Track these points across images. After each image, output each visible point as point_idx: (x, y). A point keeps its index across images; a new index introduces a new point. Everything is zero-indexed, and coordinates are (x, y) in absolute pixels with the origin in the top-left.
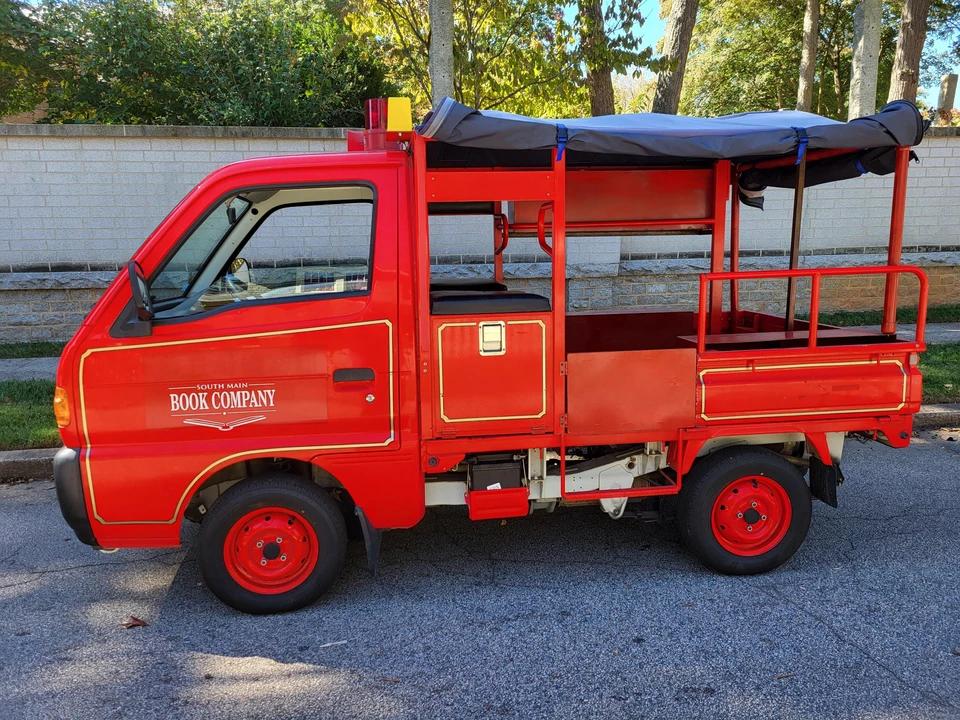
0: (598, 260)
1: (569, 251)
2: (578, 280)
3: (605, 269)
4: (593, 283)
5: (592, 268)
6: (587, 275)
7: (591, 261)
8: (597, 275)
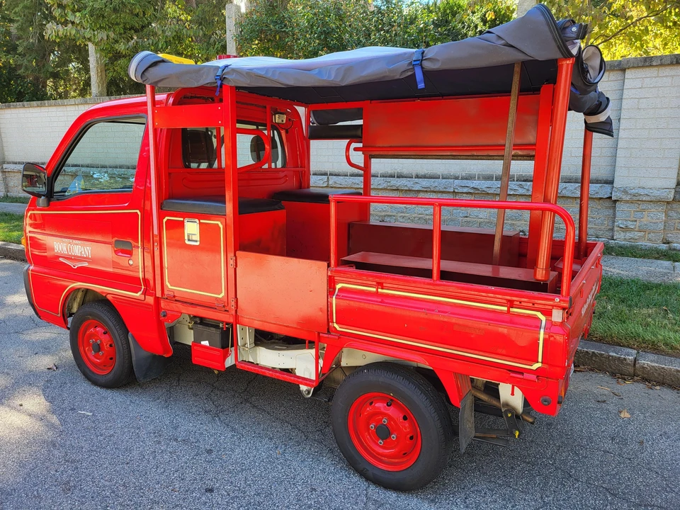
0: (650, 184)
1: (617, 174)
2: (627, 202)
3: (657, 193)
4: (643, 206)
5: (642, 192)
6: (635, 198)
7: (641, 185)
8: (648, 199)
